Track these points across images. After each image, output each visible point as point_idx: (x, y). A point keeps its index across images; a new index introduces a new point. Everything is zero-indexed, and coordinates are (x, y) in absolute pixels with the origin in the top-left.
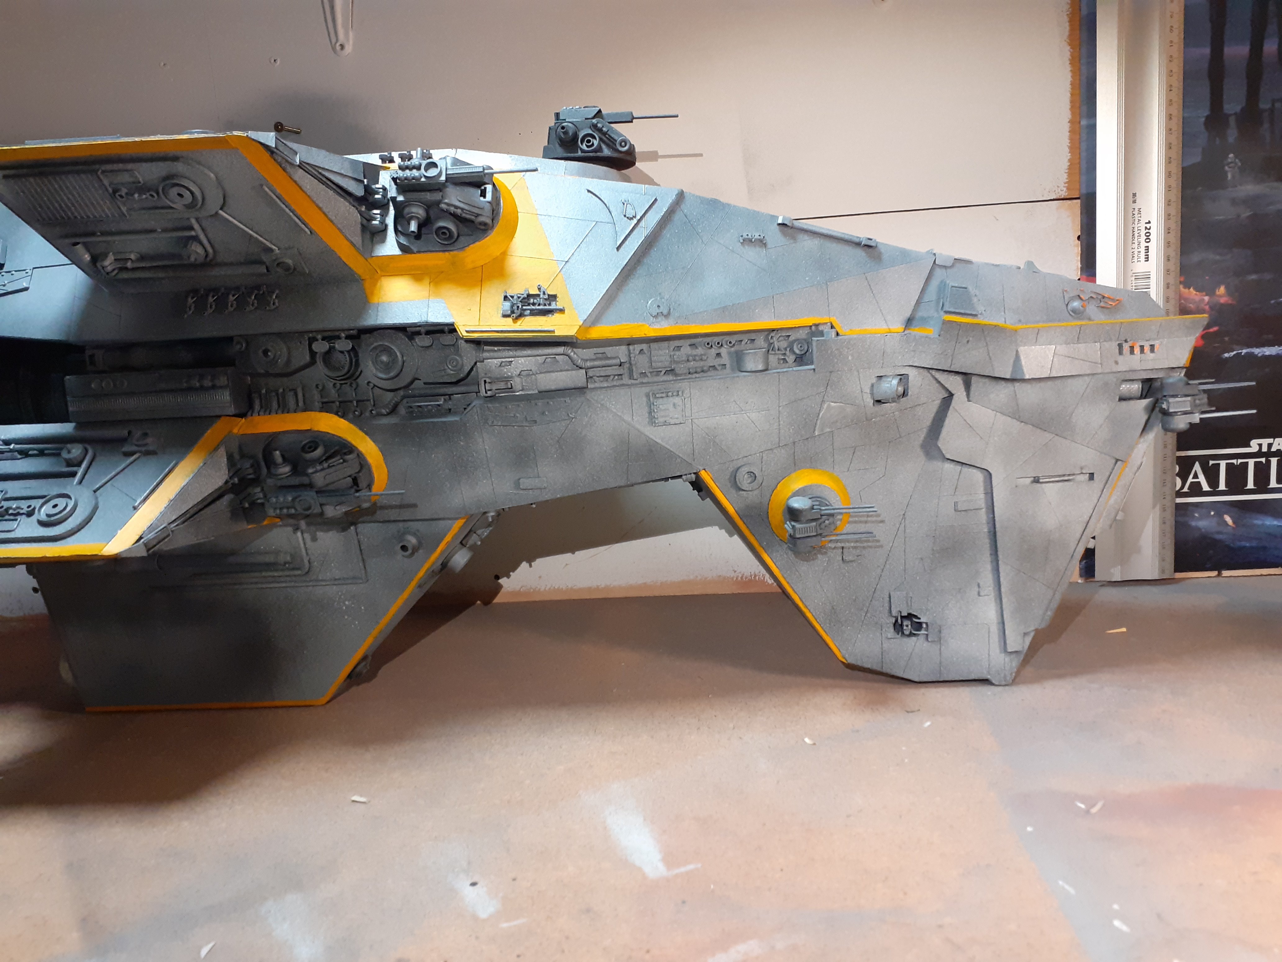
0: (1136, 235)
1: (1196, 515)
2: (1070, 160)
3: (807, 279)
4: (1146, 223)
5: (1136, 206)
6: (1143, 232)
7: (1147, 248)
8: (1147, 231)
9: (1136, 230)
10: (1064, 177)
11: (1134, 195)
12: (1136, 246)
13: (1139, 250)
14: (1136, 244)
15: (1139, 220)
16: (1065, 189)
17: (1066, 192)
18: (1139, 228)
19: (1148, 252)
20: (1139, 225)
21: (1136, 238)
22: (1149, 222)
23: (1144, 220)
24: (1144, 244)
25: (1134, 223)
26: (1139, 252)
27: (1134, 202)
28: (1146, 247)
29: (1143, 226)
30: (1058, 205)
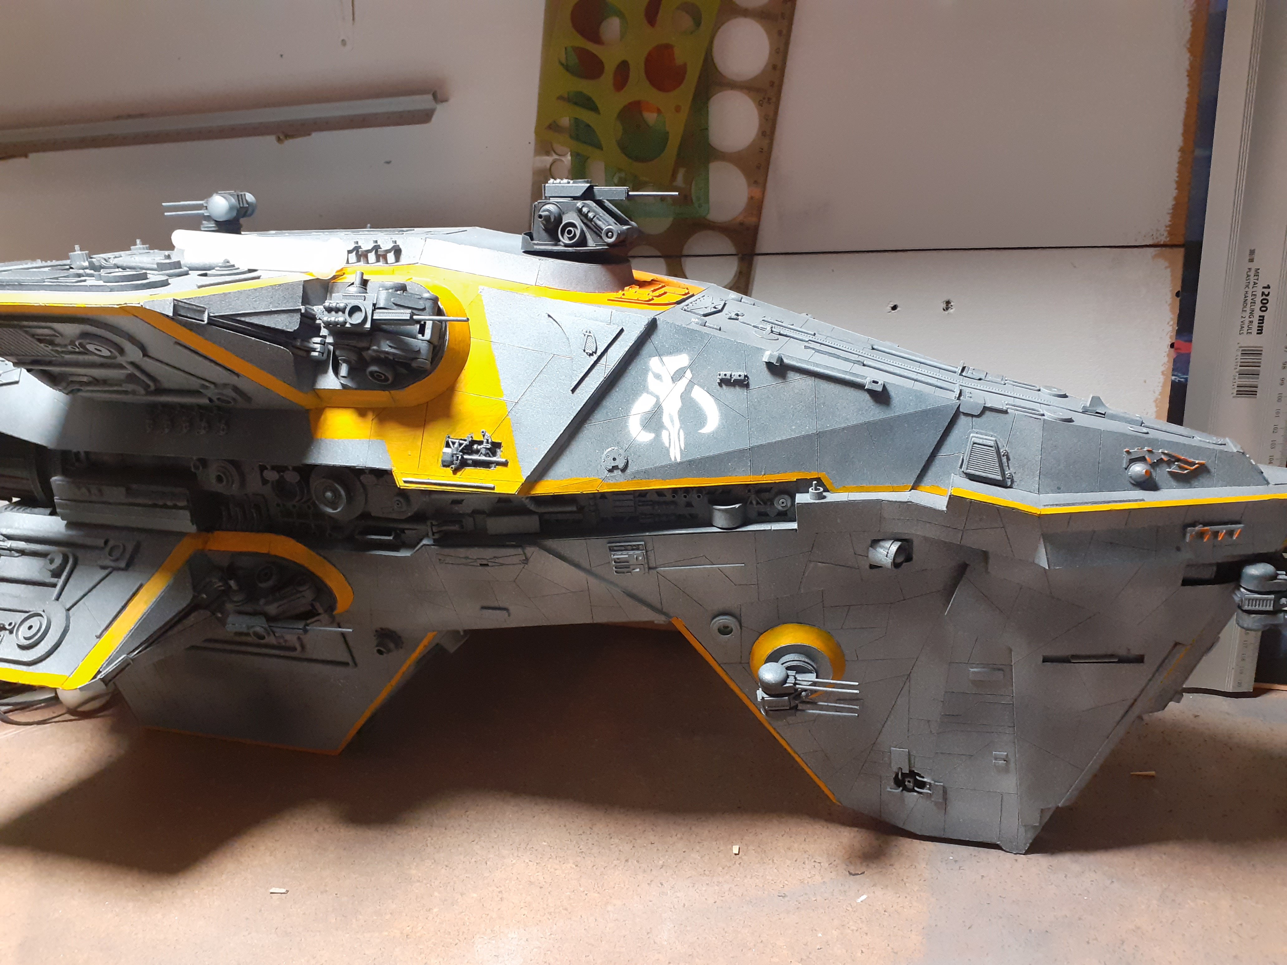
0: (1249, 301)
2: (1176, 199)
3: (793, 427)
4: (1264, 288)
5: (1254, 266)
6: (1259, 298)
7: (1262, 319)
8: (1264, 297)
9: (1249, 295)
10: (1166, 220)
11: (1252, 252)
12: (1247, 314)
13: (1250, 320)
14: (1248, 311)
15: (1255, 283)
16: (1166, 233)
17: (1166, 237)
18: (1254, 293)
19: (1263, 323)
20: (1255, 289)
21: (1249, 305)
22: (1268, 287)
23: (1262, 283)
24: (1257, 313)
25: (1247, 286)
26: (1251, 322)
27: (1251, 260)
28: (1260, 316)
29: (1259, 290)
30: (1154, 253)
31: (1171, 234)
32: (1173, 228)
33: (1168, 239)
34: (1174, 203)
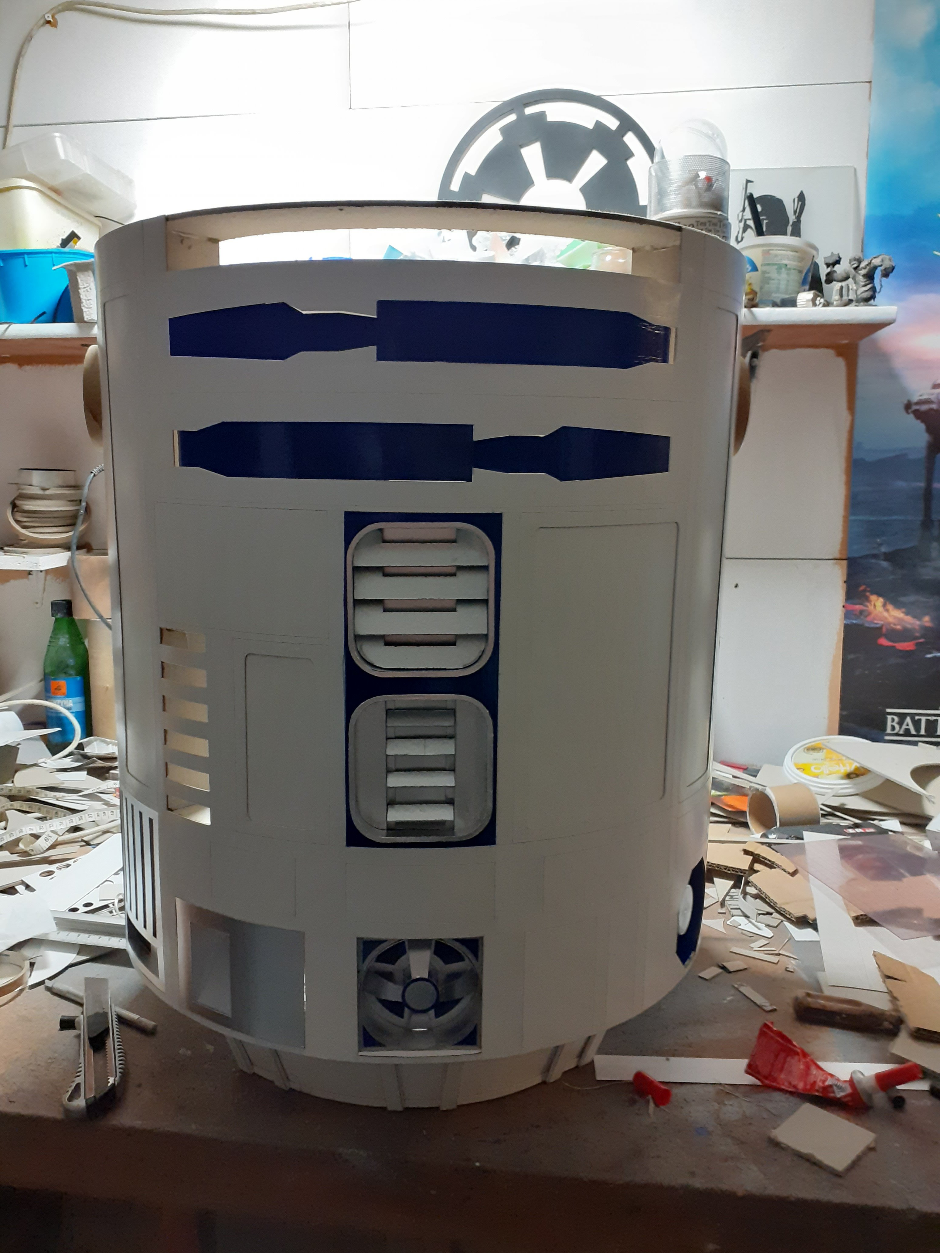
10: (839, 547)
30: (833, 561)
31: (841, 553)
32: (841, 552)
33: (839, 556)
34: (840, 539)
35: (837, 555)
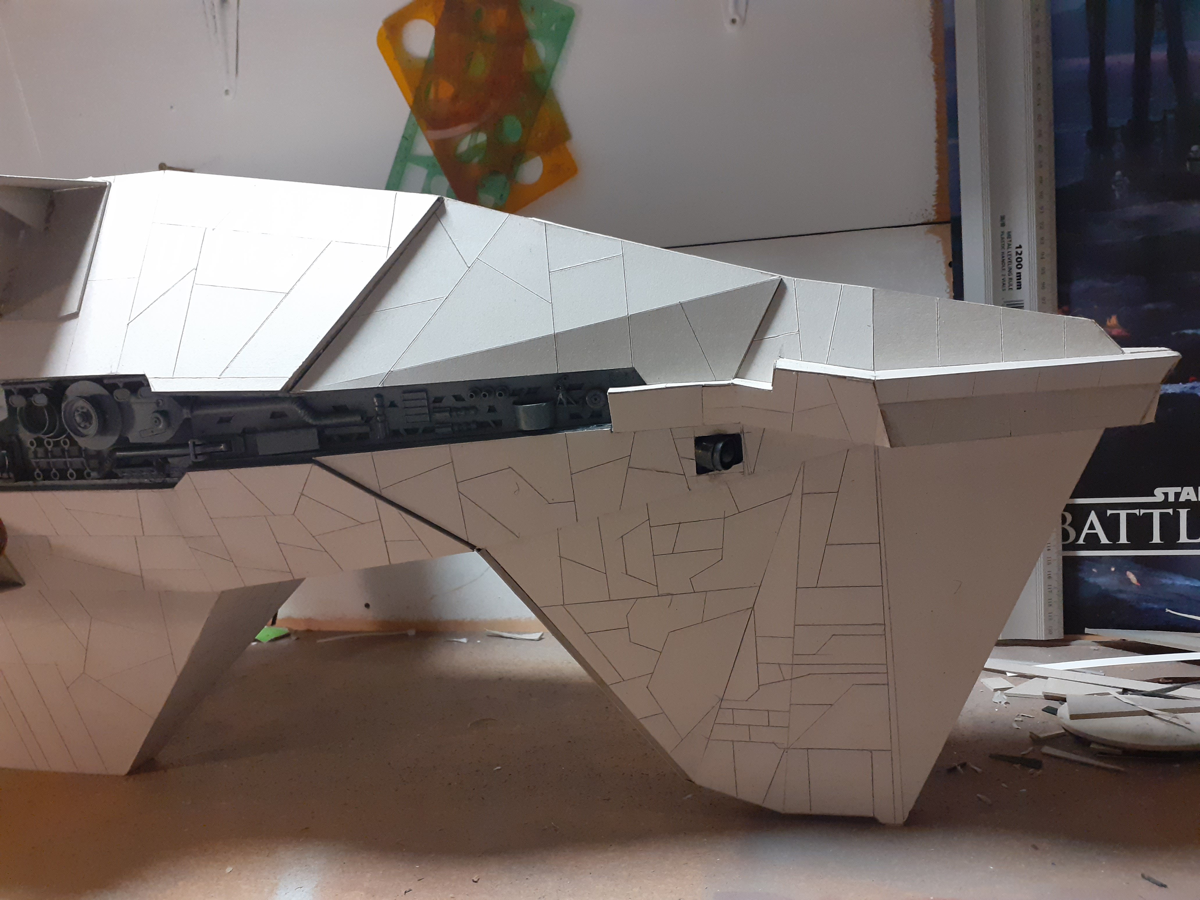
0: (1006, 261)
1: (1094, 570)
2: (938, 182)
4: (1017, 248)
5: (1006, 230)
6: (1014, 258)
7: (1019, 275)
8: (1018, 256)
9: (1006, 255)
10: (933, 201)
11: (1003, 218)
12: (1006, 273)
14: (1007, 270)
15: (1009, 245)
16: (933, 213)
17: (935, 215)
18: (1010, 253)
19: (1020, 279)
20: (1009, 250)
21: (1006, 264)
22: (1020, 247)
23: (1015, 244)
24: (1015, 271)
25: (1003, 247)
26: (1011, 279)
27: (1003, 225)
28: (1017, 273)
29: (1013, 252)
30: (926, 229)
31: (938, 212)
32: (939, 208)
33: (936, 217)
34: (937, 186)
35: (932, 217)
